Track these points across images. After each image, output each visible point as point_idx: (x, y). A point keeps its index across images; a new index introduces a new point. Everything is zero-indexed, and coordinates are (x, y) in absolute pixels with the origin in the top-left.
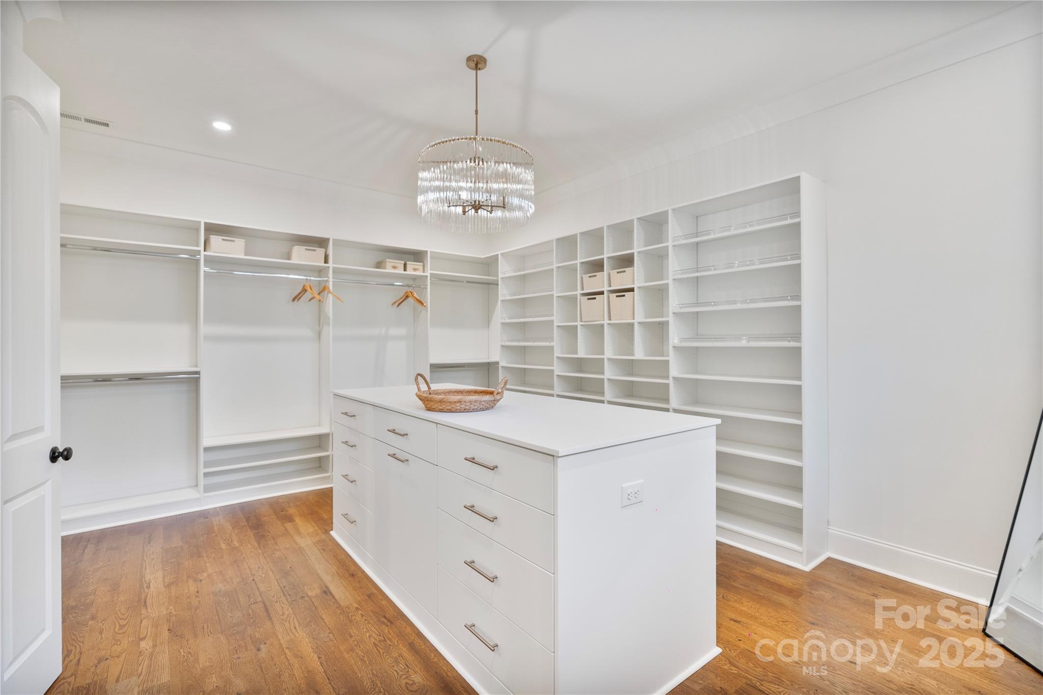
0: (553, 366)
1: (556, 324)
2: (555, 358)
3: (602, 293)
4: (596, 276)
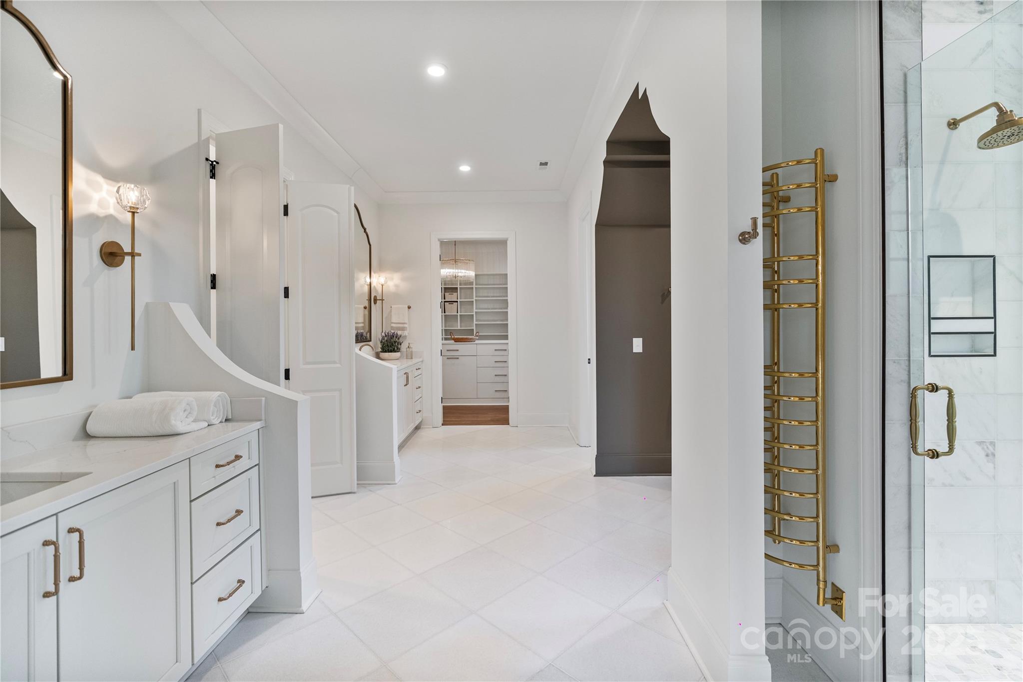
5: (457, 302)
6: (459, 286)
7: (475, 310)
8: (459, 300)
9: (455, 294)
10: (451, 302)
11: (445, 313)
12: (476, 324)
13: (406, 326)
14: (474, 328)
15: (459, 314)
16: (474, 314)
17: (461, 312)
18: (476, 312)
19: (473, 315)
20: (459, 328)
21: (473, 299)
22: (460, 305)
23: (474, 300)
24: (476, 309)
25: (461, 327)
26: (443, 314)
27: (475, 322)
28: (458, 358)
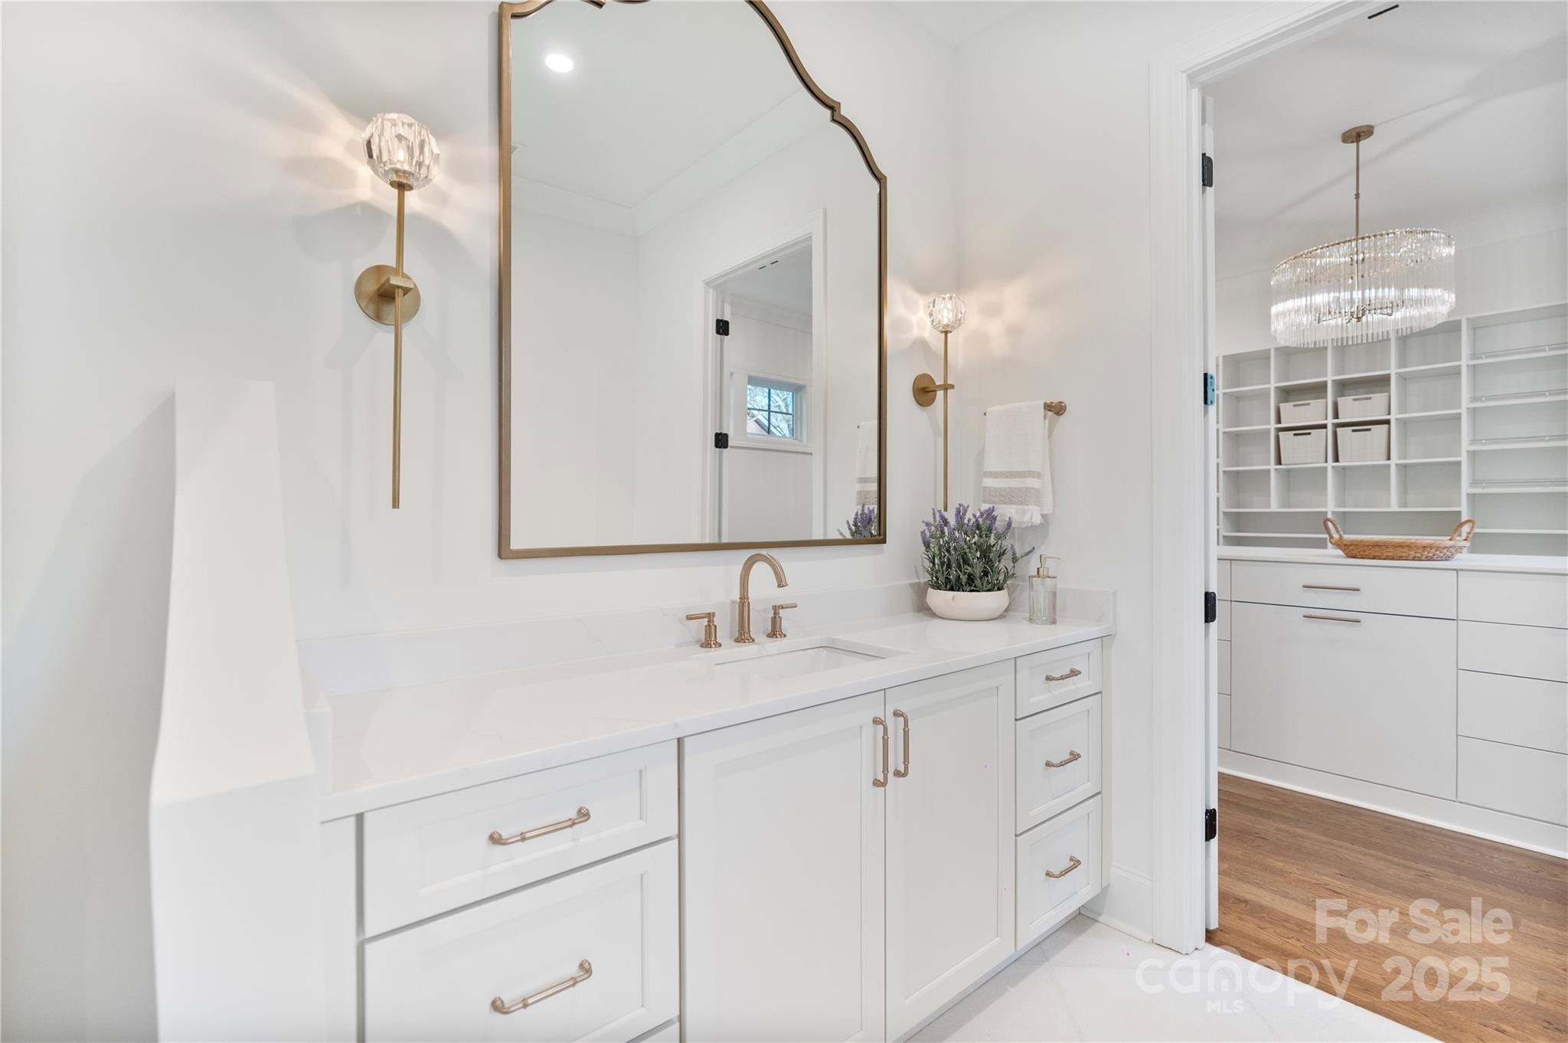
3: (1324, 426)
4: (1308, 404)
5: (1387, 422)
6: (1393, 371)
7: (1465, 445)
8: (1393, 417)
9: (1378, 397)
10: (1362, 426)
11: (1336, 459)
12: (1469, 493)
13: (1033, 483)
14: (1463, 509)
15: (1395, 461)
16: (1464, 459)
17: (1403, 459)
18: (1470, 451)
20: (1394, 507)
21: (1460, 408)
22: (1404, 436)
23: (1464, 411)
24: (1472, 442)
25: (1403, 505)
26: (1330, 463)
27: (1465, 488)
28: (1356, 622)
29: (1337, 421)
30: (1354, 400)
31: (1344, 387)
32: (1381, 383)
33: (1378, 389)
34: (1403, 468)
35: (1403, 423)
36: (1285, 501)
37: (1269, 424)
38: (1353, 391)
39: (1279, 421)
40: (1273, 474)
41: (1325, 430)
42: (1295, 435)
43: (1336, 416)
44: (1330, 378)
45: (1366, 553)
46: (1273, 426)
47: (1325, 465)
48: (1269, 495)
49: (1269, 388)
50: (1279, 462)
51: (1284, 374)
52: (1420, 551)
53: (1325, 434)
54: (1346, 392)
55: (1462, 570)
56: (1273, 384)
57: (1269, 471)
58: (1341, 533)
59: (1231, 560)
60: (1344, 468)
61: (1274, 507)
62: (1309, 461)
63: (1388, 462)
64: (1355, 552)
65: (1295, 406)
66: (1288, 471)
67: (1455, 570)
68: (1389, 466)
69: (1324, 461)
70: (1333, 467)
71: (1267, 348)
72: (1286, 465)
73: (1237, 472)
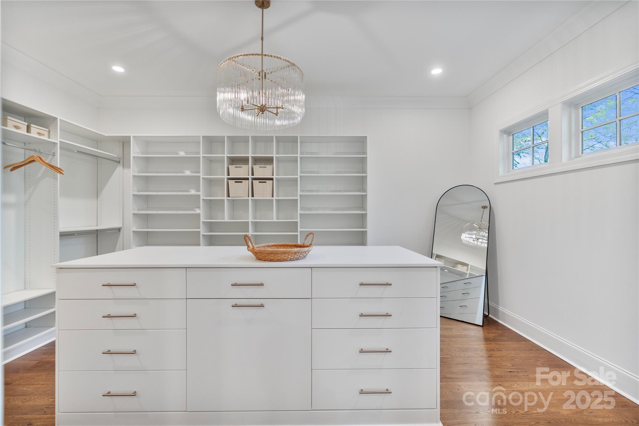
0: (200, 228)
1: (202, 198)
2: (201, 223)
3: (248, 179)
4: (241, 167)
5: (272, 179)
6: (274, 155)
7: (299, 193)
8: (274, 177)
9: (269, 167)
10: (263, 180)
11: (253, 196)
12: (300, 214)
14: (298, 220)
15: (275, 198)
16: (299, 198)
17: (278, 196)
18: (301, 195)
19: (297, 200)
20: (275, 220)
21: (297, 175)
22: (278, 186)
23: (299, 177)
24: (301, 191)
25: (278, 218)
26: (250, 198)
27: (299, 212)
28: (262, 306)
29: (253, 177)
30: (260, 167)
31: (257, 160)
32: (269, 161)
33: (269, 164)
34: (278, 201)
35: (278, 180)
36: (232, 217)
37: (224, 175)
38: (259, 164)
39: (229, 175)
40: (226, 201)
41: (248, 181)
42: (235, 182)
43: (253, 175)
44: (250, 155)
45: (267, 258)
46: (226, 177)
47: (248, 198)
48: (224, 213)
49: (224, 157)
50: (229, 196)
51: (231, 150)
52: (293, 255)
53: (248, 182)
54: (257, 164)
55: (313, 267)
56: (226, 155)
57: (224, 200)
58: (254, 244)
59: (186, 268)
60: (256, 200)
61: (226, 220)
62: (241, 196)
63: (273, 198)
64: (260, 257)
65: (235, 167)
66: (233, 200)
67: (310, 267)
68: (273, 200)
69: (248, 196)
70: (251, 199)
71: (224, 135)
72: (231, 197)
73: (210, 200)
